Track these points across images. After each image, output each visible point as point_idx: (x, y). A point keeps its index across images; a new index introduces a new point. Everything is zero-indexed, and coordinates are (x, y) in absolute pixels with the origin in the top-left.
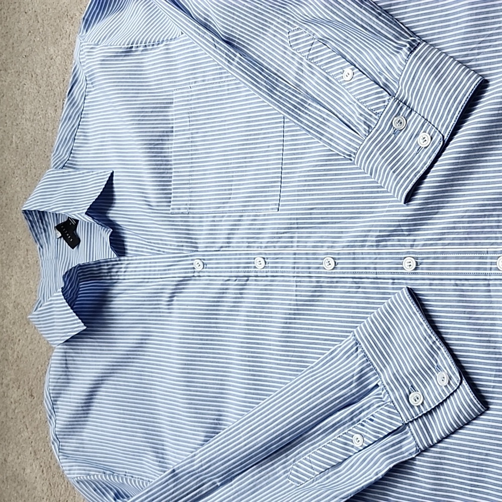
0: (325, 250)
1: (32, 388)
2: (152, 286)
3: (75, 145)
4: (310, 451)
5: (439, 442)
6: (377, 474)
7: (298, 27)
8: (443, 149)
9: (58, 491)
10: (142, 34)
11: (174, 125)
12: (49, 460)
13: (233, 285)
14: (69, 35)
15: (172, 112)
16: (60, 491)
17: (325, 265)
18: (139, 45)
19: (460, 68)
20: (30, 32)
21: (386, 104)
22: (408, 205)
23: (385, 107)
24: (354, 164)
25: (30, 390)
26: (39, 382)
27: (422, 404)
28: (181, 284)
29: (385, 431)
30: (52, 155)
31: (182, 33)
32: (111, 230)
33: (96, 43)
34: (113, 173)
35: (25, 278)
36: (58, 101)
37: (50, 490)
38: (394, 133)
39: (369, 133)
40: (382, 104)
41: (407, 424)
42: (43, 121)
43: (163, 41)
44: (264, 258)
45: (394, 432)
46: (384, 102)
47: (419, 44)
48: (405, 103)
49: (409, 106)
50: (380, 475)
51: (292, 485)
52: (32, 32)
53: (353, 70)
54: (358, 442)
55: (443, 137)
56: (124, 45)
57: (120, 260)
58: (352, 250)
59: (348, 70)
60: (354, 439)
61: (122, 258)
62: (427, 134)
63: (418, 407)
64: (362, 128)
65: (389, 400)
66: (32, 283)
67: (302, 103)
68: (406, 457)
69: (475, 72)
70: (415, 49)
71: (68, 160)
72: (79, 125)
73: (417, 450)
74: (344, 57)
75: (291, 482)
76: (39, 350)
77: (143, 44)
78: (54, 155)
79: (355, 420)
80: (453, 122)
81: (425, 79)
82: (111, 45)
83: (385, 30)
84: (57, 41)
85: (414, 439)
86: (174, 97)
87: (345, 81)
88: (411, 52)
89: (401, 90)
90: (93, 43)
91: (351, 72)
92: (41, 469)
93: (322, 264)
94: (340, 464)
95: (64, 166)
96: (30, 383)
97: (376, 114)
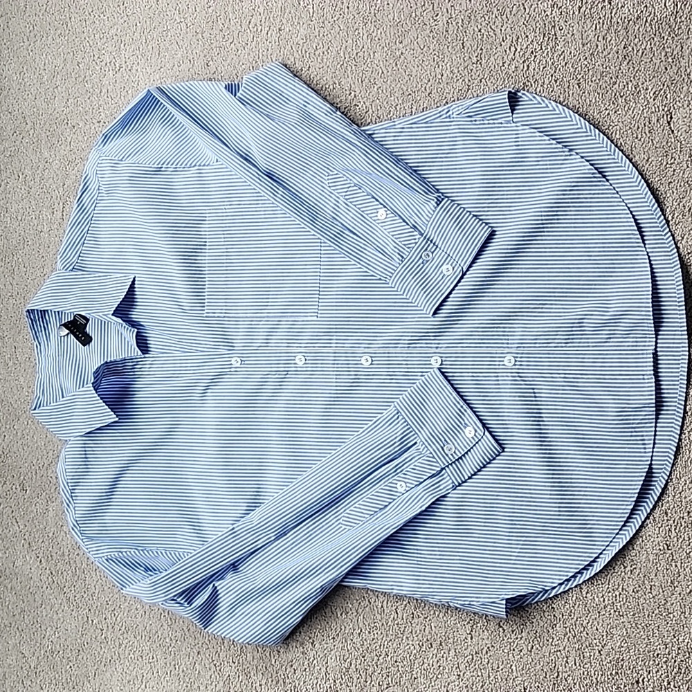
0: (362, 350)
1: (24, 482)
2: (183, 381)
3: (84, 248)
4: (359, 501)
5: (470, 478)
6: (421, 507)
7: (336, 172)
8: (462, 278)
9: (63, 577)
10: (174, 157)
11: (207, 240)
12: (50, 549)
13: (273, 378)
14: (70, 142)
15: (205, 228)
16: (65, 577)
17: (363, 361)
18: (169, 166)
19: (475, 220)
20: (15, 132)
21: (417, 241)
22: (434, 317)
23: (416, 243)
24: (388, 284)
25: (22, 484)
26: (34, 476)
27: (455, 452)
28: (216, 379)
29: (426, 476)
30: (59, 257)
31: (217, 161)
32: (136, 330)
33: (120, 158)
34: (135, 277)
35: (12, 375)
36: (56, 204)
37: (52, 578)
38: (423, 263)
39: (402, 262)
40: (413, 241)
41: (444, 468)
42: (36, 222)
43: (195, 166)
44: (304, 356)
45: (433, 476)
46: (415, 239)
47: (443, 199)
48: (431, 241)
49: (434, 244)
50: (424, 508)
51: (345, 529)
52: (18, 132)
53: (386, 211)
54: (401, 488)
55: (462, 268)
56: (154, 164)
57: (145, 357)
58: (387, 350)
59: (382, 211)
60: (398, 486)
61: (147, 355)
62: (449, 265)
63: (452, 455)
64: (396, 257)
65: (429, 452)
66: (22, 380)
67: (341, 233)
68: (443, 492)
69: (487, 224)
70: (441, 202)
71: (77, 262)
72: (88, 230)
73: (453, 486)
74: (377, 200)
75: (344, 527)
76: (34, 445)
77: (174, 166)
78: (61, 257)
79: (399, 471)
80: (471, 259)
81: (449, 226)
82: (138, 163)
83: (417, 186)
84: (54, 146)
85: (451, 478)
86: (207, 215)
87: (378, 220)
88: (438, 205)
89: (428, 232)
90: (116, 158)
91: (385, 213)
92: (39, 560)
93: (360, 360)
94: (386, 506)
95: (73, 268)
96: (22, 478)
97: (409, 248)
